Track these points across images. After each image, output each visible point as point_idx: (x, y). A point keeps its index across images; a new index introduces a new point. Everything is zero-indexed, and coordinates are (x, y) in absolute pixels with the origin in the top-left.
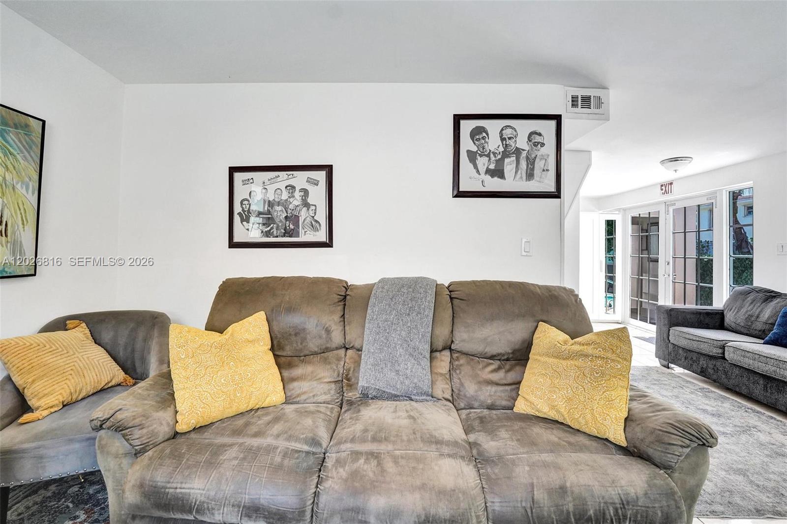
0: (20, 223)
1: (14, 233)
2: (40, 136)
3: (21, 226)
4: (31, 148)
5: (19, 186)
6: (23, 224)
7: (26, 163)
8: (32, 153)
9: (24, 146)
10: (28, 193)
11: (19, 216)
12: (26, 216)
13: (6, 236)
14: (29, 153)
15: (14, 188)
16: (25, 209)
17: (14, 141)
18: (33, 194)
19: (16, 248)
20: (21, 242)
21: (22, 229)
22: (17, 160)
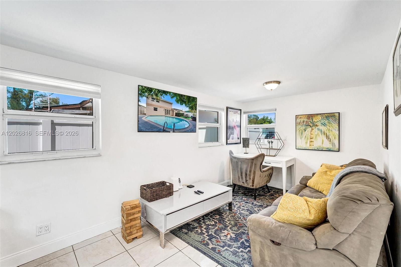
0: (334, 138)
1: (332, 141)
2: (338, 117)
3: (334, 139)
4: (336, 120)
5: (333, 130)
6: (335, 139)
7: (335, 125)
8: (336, 122)
9: (334, 120)
10: (335, 131)
11: (334, 137)
12: (335, 137)
13: (331, 142)
14: (335, 122)
15: (332, 131)
16: (335, 135)
17: (331, 120)
18: (337, 131)
19: (333, 144)
20: (334, 144)
21: (334, 140)
22: (332, 124)
